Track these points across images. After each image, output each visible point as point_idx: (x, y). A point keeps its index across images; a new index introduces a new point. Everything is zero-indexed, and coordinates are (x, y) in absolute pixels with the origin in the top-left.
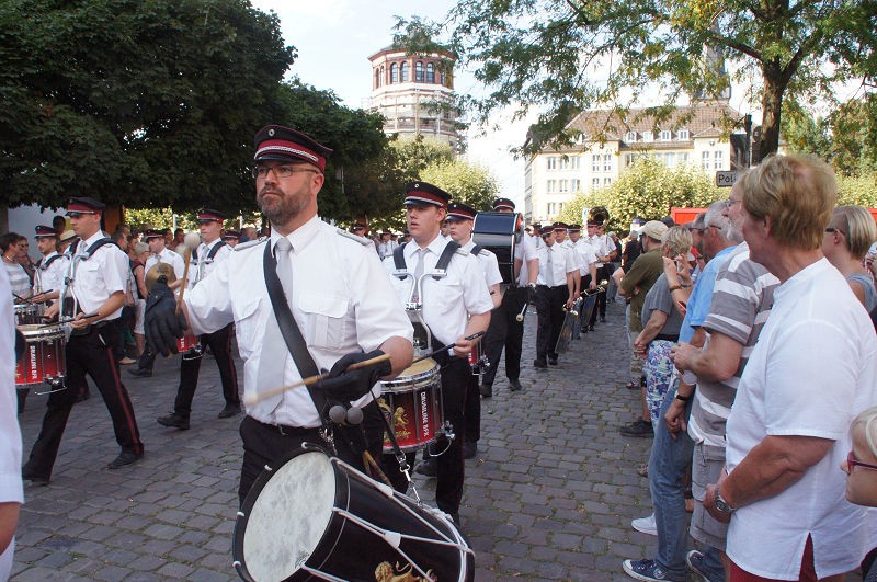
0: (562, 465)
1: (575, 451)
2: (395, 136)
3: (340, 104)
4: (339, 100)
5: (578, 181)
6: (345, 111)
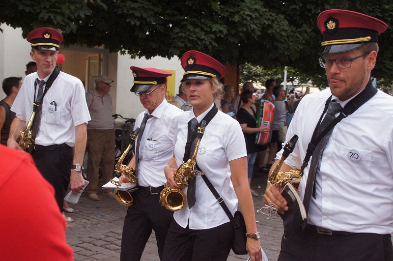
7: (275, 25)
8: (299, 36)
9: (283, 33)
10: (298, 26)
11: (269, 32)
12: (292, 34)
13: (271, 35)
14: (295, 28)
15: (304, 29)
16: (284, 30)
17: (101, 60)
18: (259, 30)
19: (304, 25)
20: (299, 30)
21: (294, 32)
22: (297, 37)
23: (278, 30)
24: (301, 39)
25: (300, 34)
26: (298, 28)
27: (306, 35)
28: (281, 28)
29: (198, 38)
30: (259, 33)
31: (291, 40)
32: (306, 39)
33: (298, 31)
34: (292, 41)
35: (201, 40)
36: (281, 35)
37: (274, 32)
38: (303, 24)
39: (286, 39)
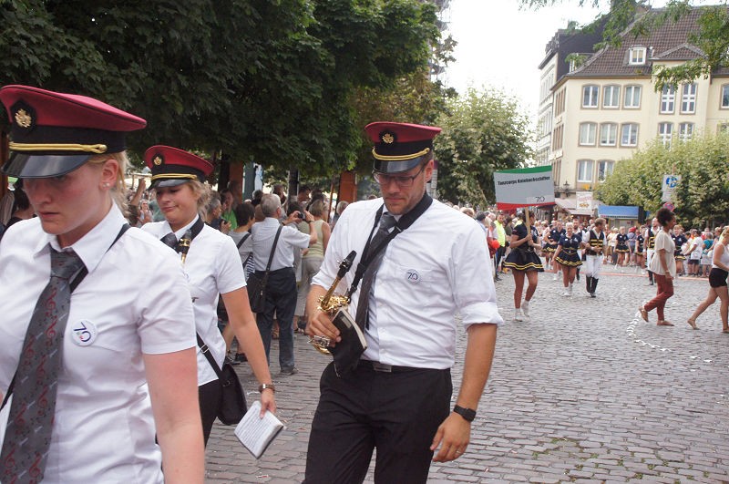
7: (76, 60)
8: (124, 83)
9: (94, 77)
10: (122, 66)
11: (67, 72)
12: (110, 78)
13: (71, 79)
14: (115, 69)
15: (133, 71)
16: (94, 70)
18: (45, 68)
19: (134, 64)
20: (123, 72)
21: (116, 76)
22: (121, 85)
23: (84, 71)
24: (128, 88)
25: (127, 81)
26: (123, 69)
27: (137, 83)
28: (90, 66)
30: (46, 74)
31: (109, 90)
32: (137, 90)
33: (122, 75)
34: (111, 93)
36: (90, 79)
37: (76, 73)
38: (131, 61)
39: (100, 87)
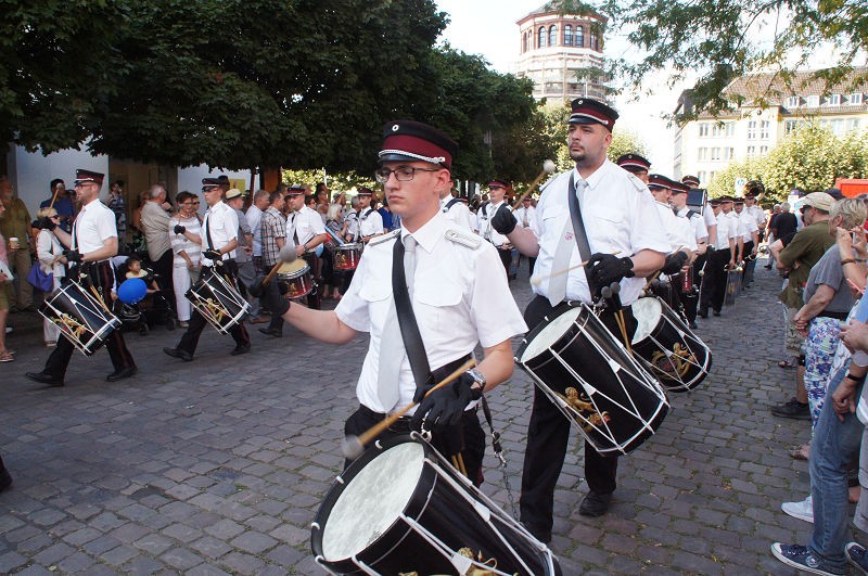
0: (707, 440)
1: (723, 428)
2: (544, 101)
3: (489, 68)
4: (489, 64)
5: (732, 149)
6: (494, 76)
17: (160, 172)
29: (210, 144)
35: (215, 146)
